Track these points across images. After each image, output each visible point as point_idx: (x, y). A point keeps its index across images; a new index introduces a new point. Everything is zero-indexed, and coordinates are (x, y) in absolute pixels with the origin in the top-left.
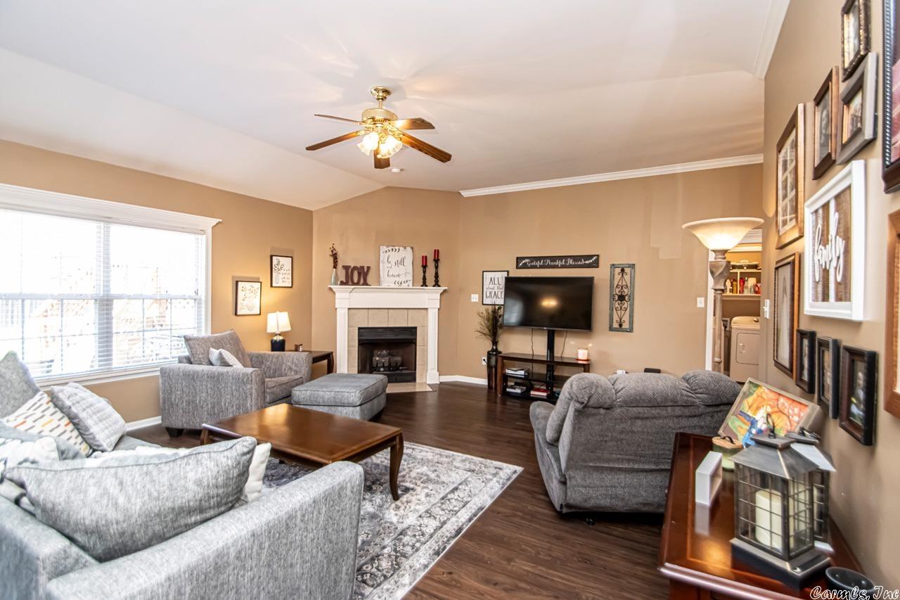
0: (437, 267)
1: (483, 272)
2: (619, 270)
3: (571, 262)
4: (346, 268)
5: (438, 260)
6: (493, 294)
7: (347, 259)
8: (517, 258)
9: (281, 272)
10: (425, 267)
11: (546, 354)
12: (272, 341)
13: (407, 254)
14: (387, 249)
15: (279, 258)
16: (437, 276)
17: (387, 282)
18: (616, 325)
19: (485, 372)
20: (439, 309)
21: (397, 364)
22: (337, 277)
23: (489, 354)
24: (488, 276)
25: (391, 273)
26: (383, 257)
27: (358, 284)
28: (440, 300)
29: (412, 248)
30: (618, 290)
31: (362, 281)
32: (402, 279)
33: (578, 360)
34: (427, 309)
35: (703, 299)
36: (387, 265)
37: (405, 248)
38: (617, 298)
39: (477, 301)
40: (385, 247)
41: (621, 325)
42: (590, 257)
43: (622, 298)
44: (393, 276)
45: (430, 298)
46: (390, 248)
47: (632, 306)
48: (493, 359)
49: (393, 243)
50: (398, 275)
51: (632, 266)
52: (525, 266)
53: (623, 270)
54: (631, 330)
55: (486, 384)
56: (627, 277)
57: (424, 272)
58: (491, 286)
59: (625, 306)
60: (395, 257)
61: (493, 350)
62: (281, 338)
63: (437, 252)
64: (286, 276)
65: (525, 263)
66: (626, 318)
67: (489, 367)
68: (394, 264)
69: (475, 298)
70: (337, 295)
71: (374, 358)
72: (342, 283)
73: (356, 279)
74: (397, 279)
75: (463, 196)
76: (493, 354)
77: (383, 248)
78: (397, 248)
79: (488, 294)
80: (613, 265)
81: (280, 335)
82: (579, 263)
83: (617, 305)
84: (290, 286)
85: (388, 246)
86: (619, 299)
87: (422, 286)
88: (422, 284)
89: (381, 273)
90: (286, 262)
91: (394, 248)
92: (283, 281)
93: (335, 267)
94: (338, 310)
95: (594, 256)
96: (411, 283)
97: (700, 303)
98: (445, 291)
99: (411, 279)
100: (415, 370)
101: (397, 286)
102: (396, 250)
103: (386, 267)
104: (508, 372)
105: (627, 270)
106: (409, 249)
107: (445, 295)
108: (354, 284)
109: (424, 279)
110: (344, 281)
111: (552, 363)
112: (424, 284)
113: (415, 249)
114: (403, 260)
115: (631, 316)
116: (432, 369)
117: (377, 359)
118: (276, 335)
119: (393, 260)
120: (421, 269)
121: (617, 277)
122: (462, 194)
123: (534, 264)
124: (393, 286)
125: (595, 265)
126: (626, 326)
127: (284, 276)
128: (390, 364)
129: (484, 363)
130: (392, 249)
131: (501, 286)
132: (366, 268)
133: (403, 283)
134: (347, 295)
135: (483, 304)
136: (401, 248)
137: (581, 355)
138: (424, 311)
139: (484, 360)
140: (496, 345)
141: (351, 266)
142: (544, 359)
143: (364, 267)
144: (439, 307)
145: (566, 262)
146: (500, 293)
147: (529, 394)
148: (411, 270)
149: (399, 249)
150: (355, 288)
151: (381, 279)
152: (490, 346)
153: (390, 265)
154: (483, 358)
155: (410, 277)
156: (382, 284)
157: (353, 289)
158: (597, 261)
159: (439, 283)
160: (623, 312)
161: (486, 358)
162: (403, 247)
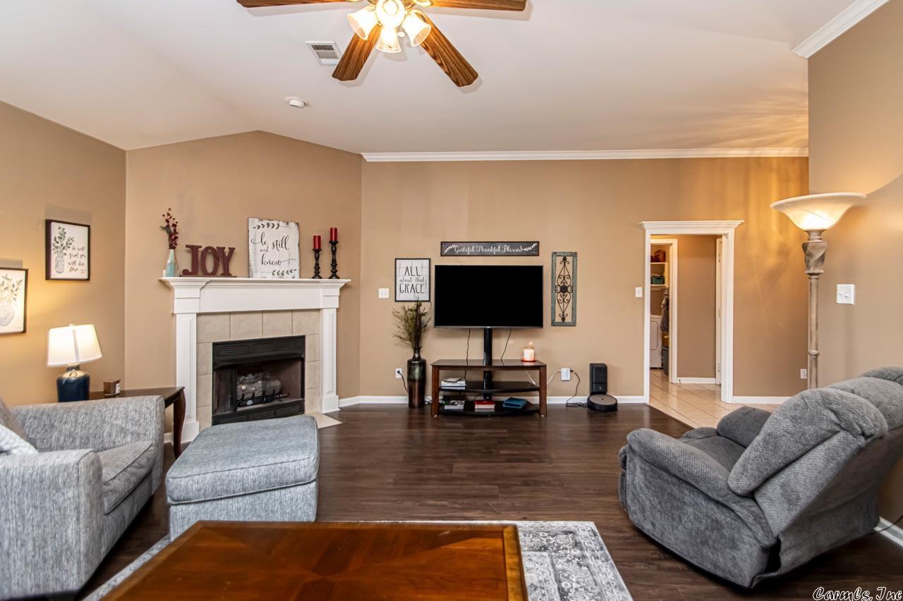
0: (334, 252)
1: (396, 259)
2: (561, 258)
3: (507, 248)
4: (193, 249)
5: (336, 242)
6: (410, 287)
7: (196, 234)
8: (442, 243)
9: (68, 251)
10: (317, 251)
11: (482, 358)
12: (59, 382)
13: (291, 233)
14: (260, 224)
15: (63, 226)
16: (334, 264)
17: (261, 273)
18: (558, 319)
19: (403, 386)
20: (337, 310)
21: (274, 391)
22: (176, 263)
23: (410, 363)
24: (402, 264)
25: (266, 259)
26: (254, 234)
27: (214, 274)
28: (340, 297)
29: (298, 224)
30: (560, 281)
31: (221, 271)
32: (284, 267)
33: (523, 361)
34: (319, 310)
35: (641, 288)
36: (260, 246)
37: (287, 224)
38: (559, 289)
39: (387, 296)
40: (256, 220)
41: (563, 319)
42: (531, 243)
43: (564, 289)
44: (271, 263)
45: (325, 295)
46: (265, 222)
47: (574, 297)
48: (417, 371)
49: (269, 218)
50: (278, 263)
51: (574, 255)
52: (452, 254)
53: (565, 259)
54: (573, 324)
55: (407, 402)
56: (569, 267)
57: (317, 259)
58: (407, 277)
59: (568, 298)
60: (272, 235)
61: (414, 359)
62: (80, 374)
63: (334, 232)
64: (78, 260)
65: (453, 249)
66: (569, 311)
67: (411, 380)
68: (271, 246)
69: (384, 293)
70: (178, 292)
71: (239, 387)
72: (186, 273)
73: (210, 267)
74: (277, 268)
75: (365, 160)
76: (414, 364)
77: (254, 222)
78: (275, 223)
79: (403, 288)
80: (555, 253)
81: (77, 368)
82: (517, 250)
83: (559, 298)
84: (85, 276)
85: (261, 220)
86: (561, 291)
87: (313, 278)
88: (313, 274)
89: (252, 258)
90: (78, 235)
91: (271, 223)
92: (72, 269)
93: (172, 246)
94: (177, 316)
95: (534, 242)
96: (297, 274)
97: (638, 292)
98: (346, 287)
99: (297, 267)
100: (303, 395)
101: (276, 278)
102: (271, 226)
103: (258, 250)
104: (443, 384)
105: (569, 259)
106: (292, 225)
107: (347, 292)
108: (206, 274)
109: (317, 268)
110: (190, 271)
111: (489, 371)
112: (317, 274)
113: (300, 224)
114: (284, 243)
115: (574, 309)
116: (330, 392)
117: (243, 387)
118: (69, 369)
119: (269, 240)
120: (312, 255)
121: (559, 267)
122: (365, 157)
123: (463, 250)
124: (270, 278)
125: (536, 252)
126: (568, 319)
127: (73, 259)
128: (264, 393)
129: (398, 376)
130: (268, 224)
131: (421, 278)
132: (227, 251)
133: (285, 274)
134: (196, 292)
135: (396, 301)
136: (281, 223)
137: (528, 355)
138: (316, 313)
139: (399, 372)
140: (419, 352)
141: (201, 247)
142: (481, 364)
143: (224, 248)
144: (338, 307)
145: (502, 249)
146: (419, 287)
147: (474, 409)
148: (298, 256)
149: (278, 224)
150: (211, 281)
151: (252, 267)
152: (409, 354)
153: (265, 247)
154: (397, 370)
155: (296, 265)
156: (254, 274)
157: (208, 283)
158: (537, 248)
159: (338, 274)
160: (566, 305)
161: (400, 370)
162: (284, 222)
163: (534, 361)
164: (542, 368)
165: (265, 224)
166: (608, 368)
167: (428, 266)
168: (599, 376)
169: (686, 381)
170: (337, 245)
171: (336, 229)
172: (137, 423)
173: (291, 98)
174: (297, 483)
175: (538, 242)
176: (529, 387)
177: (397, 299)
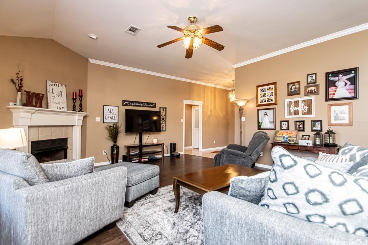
0: (81, 101)
1: (104, 106)
3: (146, 105)
4: (28, 93)
5: (82, 96)
6: (110, 117)
7: (30, 86)
8: (123, 100)
10: (75, 99)
11: (139, 143)
13: (63, 89)
14: (51, 84)
16: (81, 105)
17: (53, 107)
19: (106, 158)
20: (82, 126)
22: (21, 99)
23: (112, 148)
24: (106, 108)
25: (54, 101)
26: (49, 88)
27: (35, 106)
28: (83, 120)
29: (65, 86)
30: (162, 116)
31: (38, 105)
32: (61, 106)
33: (153, 143)
34: (72, 126)
35: (182, 119)
36: (52, 94)
37: (62, 85)
39: (100, 121)
40: (50, 82)
42: (152, 104)
44: (56, 103)
45: (77, 119)
46: (53, 83)
47: (166, 122)
48: (115, 150)
49: (56, 81)
50: (59, 103)
51: (166, 108)
52: (126, 105)
53: (163, 109)
54: (165, 131)
56: (164, 112)
57: (74, 103)
58: (109, 113)
59: (164, 122)
60: (56, 90)
61: (114, 145)
63: (81, 91)
65: (127, 103)
66: (164, 126)
67: (112, 154)
68: (56, 95)
69: (98, 119)
72: (24, 105)
73: (34, 103)
74: (58, 105)
75: (90, 62)
76: (114, 148)
78: (57, 84)
79: (107, 117)
80: (160, 107)
82: (149, 105)
83: (162, 122)
85: (52, 82)
86: (162, 120)
87: (73, 111)
89: (49, 100)
91: (56, 84)
93: (19, 91)
95: (154, 103)
96: (66, 108)
97: (182, 121)
98: (86, 116)
99: (66, 106)
101: (58, 110)
103: (51, 96)
106: (64, 86)
107: (86, 118)
108: (32, 106)
109: (74, 107)
110: (26, 103)
111: (141, 146)
112: (74, 109)
113: (66, 86)
114: (61, 93)
115: (166, 126)
119: (56, 92)
121: (162, 112)
122: (90, 60)
123: (131, 104)
124: (56, 110)
125: (155, 107)
126: (164, 129)
129: (104, 154)
130: (55, 84)
131: (114, 114)
132: (41, 95)
133: (62, 109)
134: (29, 115)
135: (104, 123)
136: (59, 84)
137: (155, 141)
138: (71, 128)
139: (105, 152)
140: (116, 143)
141: (31, 92)
142: (139, 145)
143: (40, 94)
144: (82, 125)
145: (144, 105)
146: (113, 117)
148: (66, 101)
149: (59, 85)
151: (49, 104)
152: (111, 144)
153: (54, 95)
154: (104, 151)
155: (65, 105)
156: (50, 108)
157: (37, 110)
158: (155, 105)
159: (82, 110)
160: (163, 124)
161: (105, 151)
162: (61, 84)
163: (157, 143)
164: (162, 145)
165: (54, 84)
167: (117, 109)
170: (82, 97)
171: (82, 90)
173: (91, 34)
175: (155, 103)
177: (104, 122)
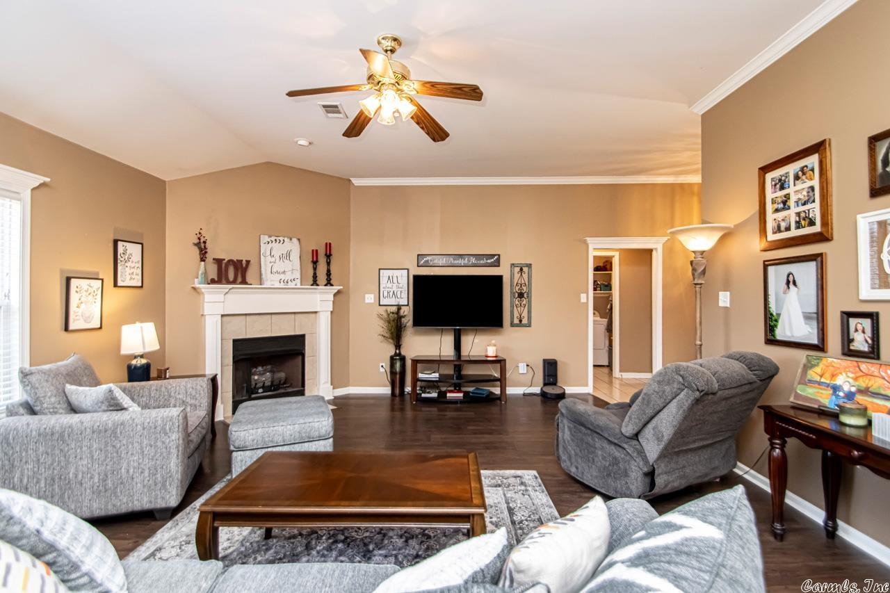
0: (328, 264)
1: (380, 269)
2: (518, 269)
3: (473, 260)
4: (219, 262)
5: (330, 255)
6: (391, 294)
7: (219, 250)
8: (418, 255)
9: (129, 264)
10: (315, 263)
11: (453, 353)
12: (129, 367)
13: (293, 247)
14: (269, 240)
15: (125, 244)
16: (329, 274)
17: (271, 280)
18: (516, 321)
19: (386, 379)
20: (332, 312)
21: (280, 381)
22: (205, 273)
23: (392, 358)
24: (385, 274)
25: (274, 270)
26: (265, 248)
27: (234, 282)
28: (333, 302)
29: (299, 240)
30: (517, 288)
31: (240, 279)
32: (288, 276)
34: (316, 312)
35: (585, 295)
36: (269, 259)
37: (291, 239)
38: (517, 295)
39: (372, 301)
40: (267, 237)
41: (521, 321)
42: (492, 256)
43: (521, 295)
44: (278, 273)
45: (321, 300)
46: (273, 239)
47: (530, 302)
48: (398, 365)
49: (277, 234)
50: (284, 272)
51: (529, 266)
52: (426, 265)
53: (521, 270)
54: (529, 325)
55: (390, 392)
56: (525, 276)
57: (315, 269)
58: (389, 285)
59: (524, 302)
60: (279, 249)
61: (396, 354)
62: (144, 361)
63: (328, 246)
64: (135, 271)
65: (427, 261)
66: (525, 314)
67: (393, 373)
68: (278, 259)
69: (370, 298)
70: (208, 297)
71: (253, 377)
72: (213, 282)
73: (231, 277)
74: (283, 277)
75: (353, 184)
76: (396, 359)
77: (265, 238)
78: (281, 239)
79: (386, 294)
80: (513, 264)
81: (142, 356)
82: (482, 262)
83: (517, 303)
84: (140, 285)
85: (270, 236)
86: (519, 297)
87: (312, 285)
88: (312, 282)
89: (262, 269)
90: (134, 251)
91: (278, 239)
92: (131, 278)
93: (203, 260)
94: (207, 317)
95: (495, 255)
96: (298, 282)
97: (583, 298)
98: (339, 292)
99: (299, 276)
100: (303, 385)
101: (282, 285)
102: (278, 241)
103: (268, 263)
104: (420, 376)
105: (525, 269)
106: (295, 240)
107: (339, 297)
108: (229, 282)
109: (315, 277)
110: (216, 279)
111: (459, 362)
112: (315, 282)
113: (301, 240)
114: (288, 255)
115: (529, 312)
116: (325, 383)
117: (256, 377)
118: (136, 357)
119: (277, 253)
120: (311, 266)
121: (517, 276)
122: (353, 182)
123: (436, 261)
124: (277, 285)
125: (497, 264)
126: (525, 321)
127: (132, 270)
128: (272, 382)
129: (382, 370)
130: (276, 240)
131: (401, 285)
132: (244, 262)
133: (290, 282)
134: (221, 297)
135: (380, 305)
136: (286, 239)
137: (491, 352)
138: (313, 315)
139: (382, 366)
140: (399, 349)
141: (224, 260)
142: (452, 359)
143: (242, 261)
144: (332, 310)
145: (469, 261)
146: (399, 293)
147: (446, 397)
148: (299, 266)
149: (284, 240)
150: (233, 288)
151: (264, 276)
152: (391, 350)
153: (273, 260)
154: (381, 364)
155: (297, 275)
156: (265, 283)
157: (230, 289)
158: (498, 261)
159: (331, 282)
160: (522, 308)
161: (384, 365)
162: (288, 238)
163: (496, 357)
164: (502, 362)
165: (273, 240)
166: (559, 363)
167: (406, 275)
168: (551, 369)
169: (627, 375)
170: (331, 257)
171: (330, 244)
172: (194, 398)
173: (299, 139)
174: (320, 438)
175: (499, 255)
176: (492, 378)
177: (381, 304)
